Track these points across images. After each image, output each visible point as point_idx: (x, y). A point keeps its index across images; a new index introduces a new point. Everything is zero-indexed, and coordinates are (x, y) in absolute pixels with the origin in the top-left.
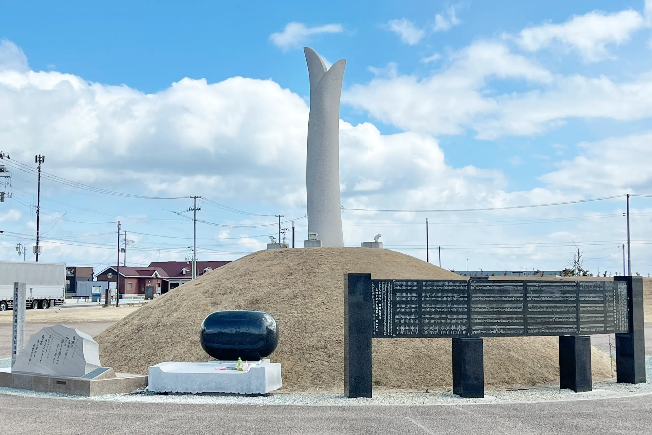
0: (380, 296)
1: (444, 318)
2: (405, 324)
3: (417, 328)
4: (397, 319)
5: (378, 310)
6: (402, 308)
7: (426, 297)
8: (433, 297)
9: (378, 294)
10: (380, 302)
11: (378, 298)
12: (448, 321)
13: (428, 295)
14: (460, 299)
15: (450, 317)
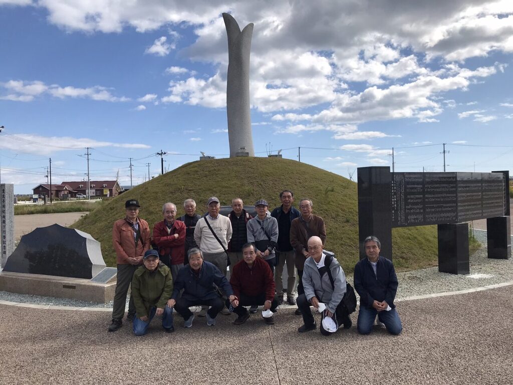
0: (395, 188)
1: (441, 207)
2: (414, 214)
3: (421, 216)
4: (408, 209)
5: (394, 201)
6: (411, 199)
7: (428, 188)
8: (433, 188)
9: (394, 187)
10: (395, 194)
11: (394, 189)
12: (444, 209)
13: (429, 186)
14: (451, 189)
15: (444, 205)
